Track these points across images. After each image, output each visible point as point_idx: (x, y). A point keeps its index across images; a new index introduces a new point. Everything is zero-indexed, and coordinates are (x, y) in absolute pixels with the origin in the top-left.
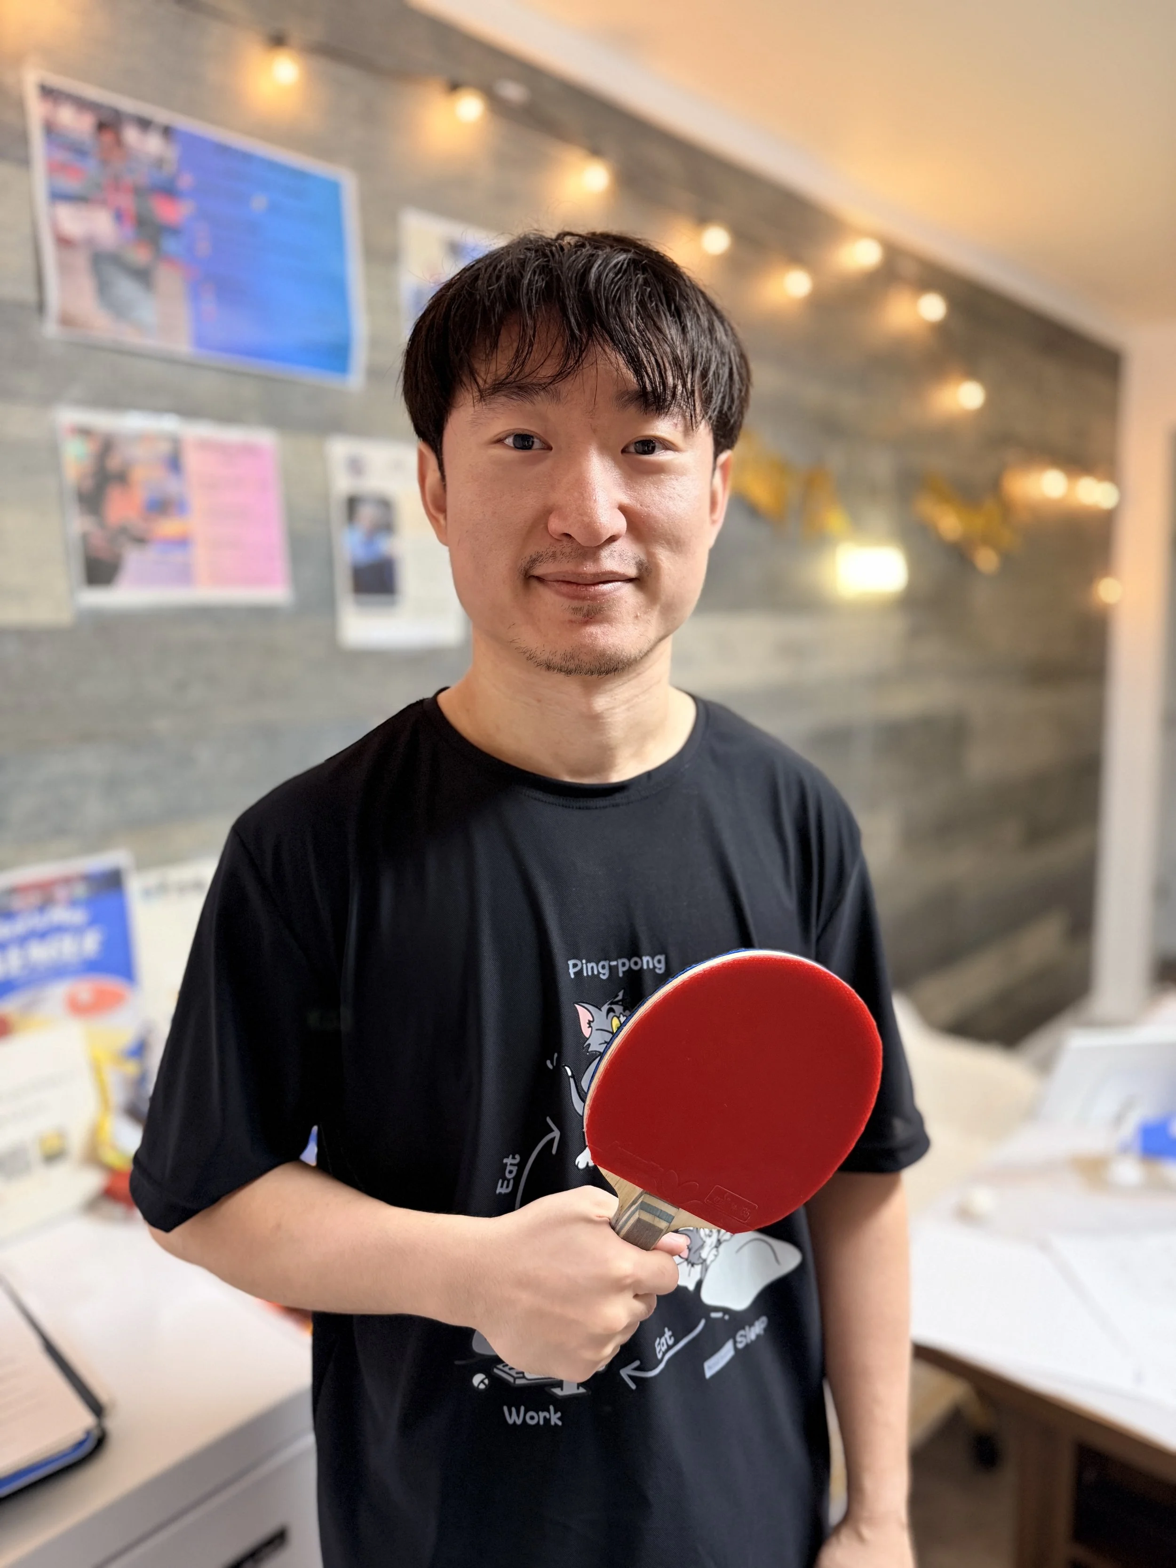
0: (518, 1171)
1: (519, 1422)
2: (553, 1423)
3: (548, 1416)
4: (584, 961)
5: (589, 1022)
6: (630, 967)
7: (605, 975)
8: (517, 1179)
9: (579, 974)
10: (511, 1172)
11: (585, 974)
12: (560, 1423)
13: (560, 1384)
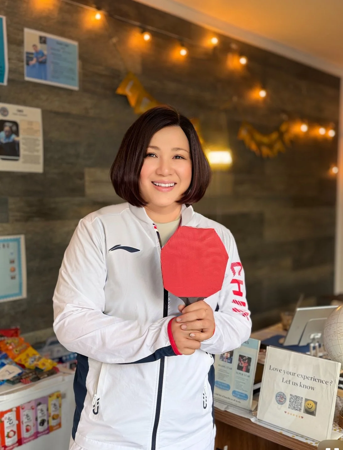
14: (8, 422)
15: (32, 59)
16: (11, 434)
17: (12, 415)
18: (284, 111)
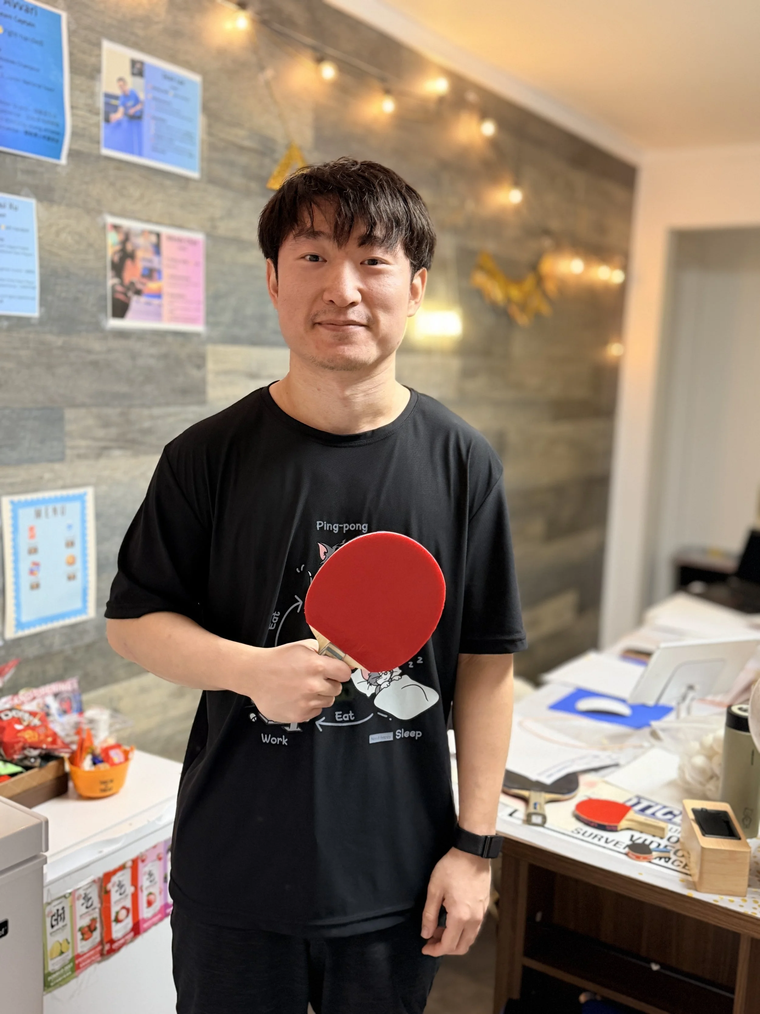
0: (278, 620)
1: (268, 742)
2: (283, 744)
3: (281, 740)
4: (325, 523)
5: (325, 553)
6: (349, 528)
7: (336, 530)
8: (278, 624)
9: (322, 528)
10: (275, 620)
11: (325, 529)
12: (286, 744)
13: (288, 725)
14: (117, 891)
15: (115, 109)
16: (123, 913)
17: (125, 877)
18: (547, 232)
